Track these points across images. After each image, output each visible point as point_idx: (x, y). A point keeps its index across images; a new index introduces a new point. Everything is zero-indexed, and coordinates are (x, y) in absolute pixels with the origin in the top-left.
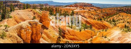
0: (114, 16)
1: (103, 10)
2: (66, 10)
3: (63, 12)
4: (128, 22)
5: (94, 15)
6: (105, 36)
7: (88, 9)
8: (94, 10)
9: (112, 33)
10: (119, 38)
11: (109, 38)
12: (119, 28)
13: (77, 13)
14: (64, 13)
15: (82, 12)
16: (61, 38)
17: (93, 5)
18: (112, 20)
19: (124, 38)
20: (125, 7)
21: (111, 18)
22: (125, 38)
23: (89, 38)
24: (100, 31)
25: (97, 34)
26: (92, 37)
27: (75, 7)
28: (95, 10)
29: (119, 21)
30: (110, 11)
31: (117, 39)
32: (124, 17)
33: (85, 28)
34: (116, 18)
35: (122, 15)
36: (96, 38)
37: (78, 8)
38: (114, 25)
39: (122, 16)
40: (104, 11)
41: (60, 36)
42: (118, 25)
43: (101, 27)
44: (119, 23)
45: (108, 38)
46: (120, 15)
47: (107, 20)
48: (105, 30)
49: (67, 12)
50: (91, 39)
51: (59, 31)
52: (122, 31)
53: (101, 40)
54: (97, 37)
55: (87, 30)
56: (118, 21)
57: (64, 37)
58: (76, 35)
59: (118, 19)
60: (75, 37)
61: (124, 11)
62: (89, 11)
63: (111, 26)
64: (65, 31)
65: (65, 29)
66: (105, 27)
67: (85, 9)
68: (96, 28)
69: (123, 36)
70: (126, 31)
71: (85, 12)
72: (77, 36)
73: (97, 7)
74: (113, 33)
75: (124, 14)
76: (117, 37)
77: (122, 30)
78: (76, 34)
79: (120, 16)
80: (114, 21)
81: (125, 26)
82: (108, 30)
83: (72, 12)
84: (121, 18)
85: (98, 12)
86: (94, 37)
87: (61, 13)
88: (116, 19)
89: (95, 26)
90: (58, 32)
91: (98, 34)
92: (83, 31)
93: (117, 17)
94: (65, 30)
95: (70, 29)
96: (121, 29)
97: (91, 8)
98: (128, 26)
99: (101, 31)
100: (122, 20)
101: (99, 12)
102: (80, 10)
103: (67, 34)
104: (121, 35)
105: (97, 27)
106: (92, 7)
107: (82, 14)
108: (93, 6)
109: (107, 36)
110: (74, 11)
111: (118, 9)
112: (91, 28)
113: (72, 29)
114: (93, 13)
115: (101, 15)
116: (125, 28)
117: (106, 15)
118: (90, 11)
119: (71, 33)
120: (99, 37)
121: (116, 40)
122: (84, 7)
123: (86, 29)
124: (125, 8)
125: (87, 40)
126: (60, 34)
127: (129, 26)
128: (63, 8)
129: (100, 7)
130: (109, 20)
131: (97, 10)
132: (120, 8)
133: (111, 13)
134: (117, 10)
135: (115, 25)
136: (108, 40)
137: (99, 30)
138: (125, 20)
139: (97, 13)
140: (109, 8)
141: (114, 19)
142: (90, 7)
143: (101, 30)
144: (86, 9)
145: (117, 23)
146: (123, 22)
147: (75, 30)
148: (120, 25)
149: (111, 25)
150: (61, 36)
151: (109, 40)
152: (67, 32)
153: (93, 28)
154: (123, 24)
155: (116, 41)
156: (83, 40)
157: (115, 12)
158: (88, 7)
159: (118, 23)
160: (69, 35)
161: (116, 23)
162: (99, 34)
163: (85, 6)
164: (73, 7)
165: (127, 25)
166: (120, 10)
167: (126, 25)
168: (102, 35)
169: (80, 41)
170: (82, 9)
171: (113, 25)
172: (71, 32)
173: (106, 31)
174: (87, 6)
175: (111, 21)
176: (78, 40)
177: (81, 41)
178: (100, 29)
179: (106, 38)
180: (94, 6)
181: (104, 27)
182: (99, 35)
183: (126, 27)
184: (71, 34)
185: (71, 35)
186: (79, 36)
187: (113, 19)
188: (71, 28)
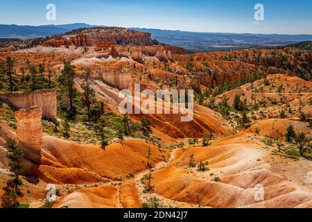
0: (244, 87)
1: (198, 59)
2: (35, 62)
3: (22, 69)
4: (303, 118)
5: (157, 81)
6: (201, 164)
7: (135, 54)
8: (157, 60)
9: (228, 153)
10: (255, 178)
11: (215, 170)
12: (262, 137)
13: (88, 74)
14: (27, 73)
15: (108, 68)
16: (25, 182)
17: (152, 37)
18: (231, 103)
19: (281, 180)
20: (297, 45)
21: (230, 96)
22: (285, 183)
23: (139, 171)
24: (182, 145)
25: (169, 156)
26: (149, 166)
27: (77, 46)
28: (162, 59)
29: (261, 109)
30: (226, 64)
31: (248, 181)
32: (286, 94)
33: (120, 132)
34: (248, 94)
35: (277, 83)
36: (165, 171)
37: (91, 49)
38: (239, 122)
39: (280, 89)
40: (199, 64)
41: (17, 175)
42: (255, 125)
43: (187, 129)
44: (263, 116)
45: (212, 171)
46: (267, 84)
47: (213, 102)
48: (199, 140)
49: (42, 70)
50: (147, 172)
51: (10, 157)
52: (274, 153)
53: (184, 176)
54: (169, 168)
55: (131, 138)
56: (256, 108)
57: (36, 176)
58: (85, 163)
59: (259, 98)
60: (84, 170)
61: (290, 67)
62: (138, 64)
63: (228, 126)
64: (39, 152)
65: (37, 142)
66: (202, 131)
67: (121, 56)
68: (167, 131)
69: (277, 170)
70: (292, 156)
71: (119, 69)
72: (93, 164)
73: (170, 48)
74: (233, 154)
75: (290, 78)
76: (249, 174)
77: (272, 149)
78: (87, 160)
79: (267, 88)
80: (239, 107)
81: (290, 134)
82: (215, 144)
83: (62, 67)
84: (274, 94)
85: (176, 66)
86: (160, 165)
87: (9, 74)
88: (249, 100)
89: (161, 125)
90: (7, 161)
91: (172, 157)
92: (114, 144)
93: (256, 91)
94: (36, 147)
95: (62, 140)
96: (270, 144)
97: (144, 53)
98: (302, 136)
99: (186, 146)
100: (275, 103)
101: (178, 68)
102: (99, 57)
103: (50, 164)
104: (265, 168)
105: (168, 128)
106: (151, 45)
107: (110, 77)
108: (155, 43)
109: (207, 163)
110: (75, 63)
111: (263, 55)
112: (146, 131)
113: (68, 142)
114: (152, 71)
115: (189, 81)
116: (289, 140)
117: (207, 79)
118: (142, 63)
119: (64, 156)
120: (177, 165)
121: (244, 184)
122: (118, 48)
123: (127, 134)
124: (295, 51)
125: (132, 176)
126: (14, 168)
127: (307, 136)
128: (21, 51)
129: (185, 47)
130: (218, 101)
131: (172, 61)
132: (273, 53)
133: (229, 71)
134: (257, 61)
135: (245, 124)
136: (213, 177)
137: (179, 141)
138: (293, 108)
139: (170, 70)
140: (223, 50)
141: (242, 99)
142: (140, 48)
143: (186, 140)
144: (124, 53)
145: (255, 118)
146: (283, 116)
147: (83, 144)
148: (267, 125)
149: (227, 122)
150: (20, 177)
151: (217, 180)
152: (49, 154)
153: (156, 132)
154: (282, 124)
155: (245, 188)
156: (116, 179)
157: (247, 70)
158: (135, 48)
159: (258, 116)
160: (59, 164)
161: (249, 115)
162: (179, 155)
163: (119, 42)
164: (67, 44)
165: (299, 127)
166: (269, 63)
167: (295, 127)
168: (188, 160)
169: (105, 182)
170: (106, 57)
171: (236, 124)
172: (64, 151)
173: (205, 145)
174: (127, 43)
175: (226, 105)
176: (98, 180)
177: (109, 184)
178: (182, 137)
179: (203, 170)
180: (160, 41)
181: (197, 129)
182: (179, 160)
183: (294, 136)
184: (67, 159)
185: (65, 164)
186: (100, 164)
187: (237, 99)
188: (66, 136)
